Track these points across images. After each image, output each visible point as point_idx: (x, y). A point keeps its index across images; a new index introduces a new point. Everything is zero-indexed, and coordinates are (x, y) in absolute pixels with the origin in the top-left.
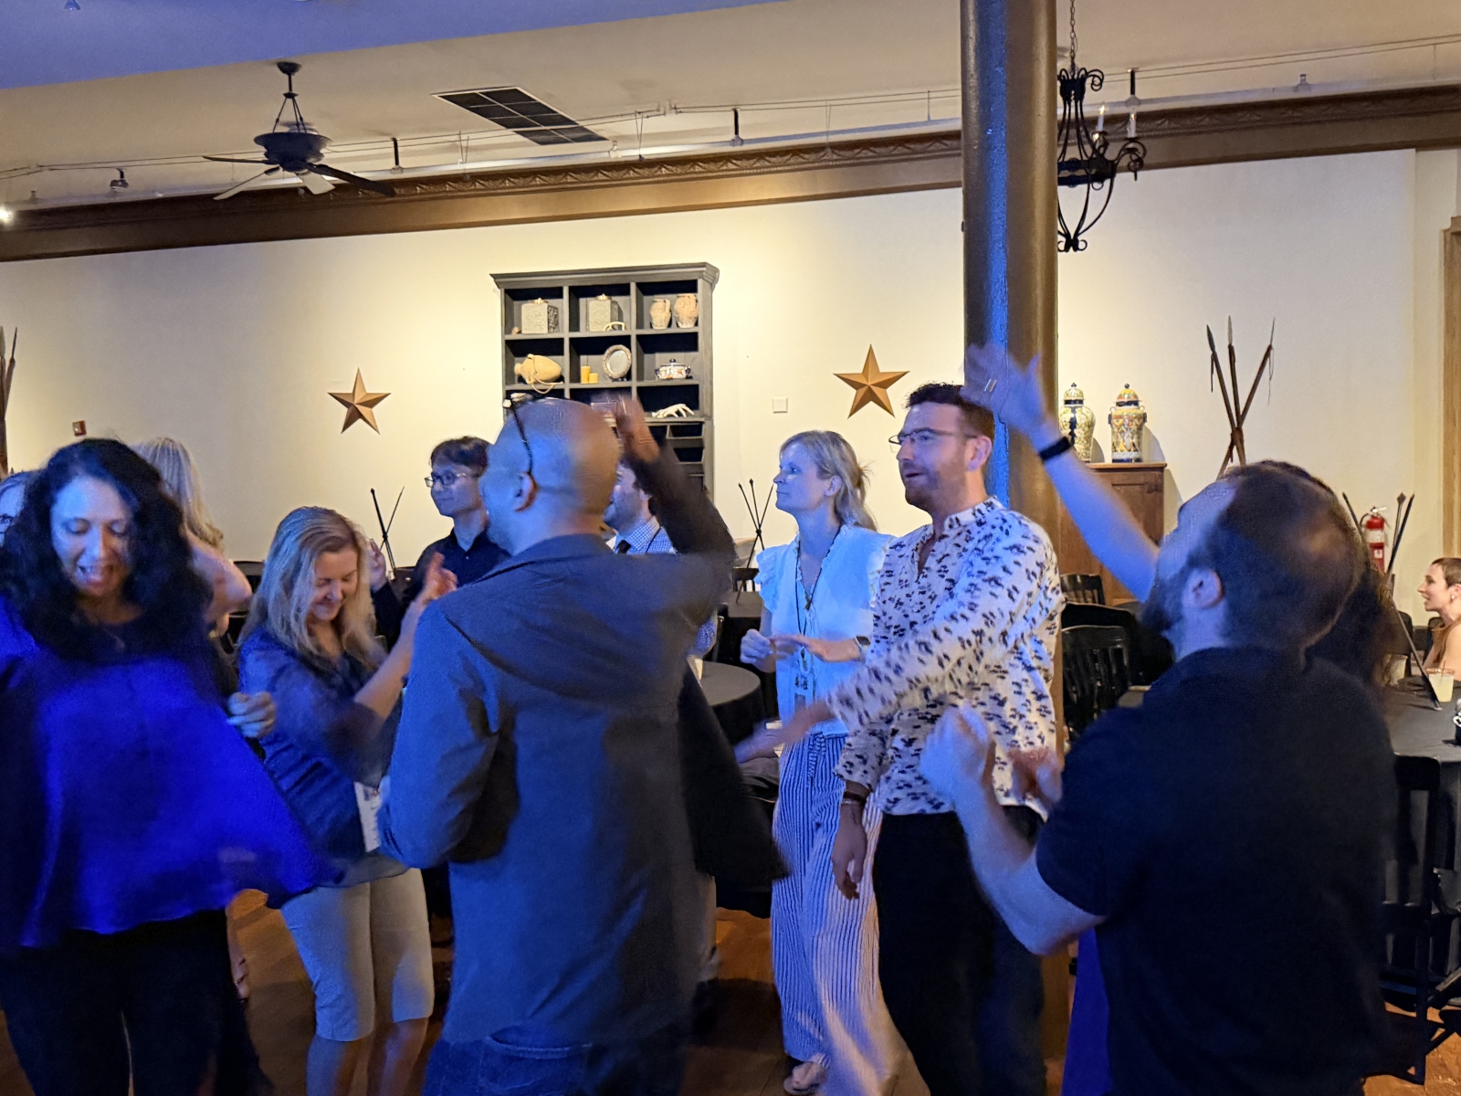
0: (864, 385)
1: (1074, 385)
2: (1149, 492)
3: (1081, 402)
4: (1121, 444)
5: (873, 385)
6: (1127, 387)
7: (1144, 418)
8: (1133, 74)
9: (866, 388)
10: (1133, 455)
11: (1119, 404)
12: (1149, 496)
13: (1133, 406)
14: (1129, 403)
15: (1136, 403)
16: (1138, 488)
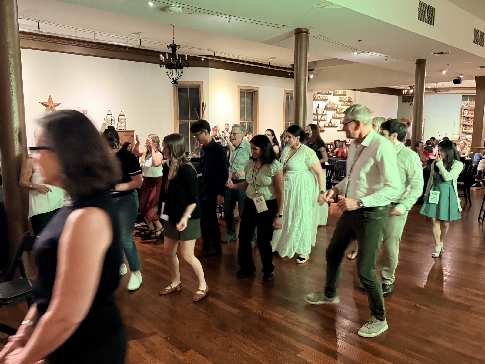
0: (50, 106)
1: (109, 110)
2: (131, 137)
3: (111, 115)
4: (122, 126)
5: (53, 106)
6: (121, 112)
7: (125, 119)
8: (140, 40)
9: (51, 107)
10: (125, 128)
11: (120, 116)
12: (132, 138)
13: (123, 117)
14: (123, 116)
15: (124, 116)
16: (129, 136)
